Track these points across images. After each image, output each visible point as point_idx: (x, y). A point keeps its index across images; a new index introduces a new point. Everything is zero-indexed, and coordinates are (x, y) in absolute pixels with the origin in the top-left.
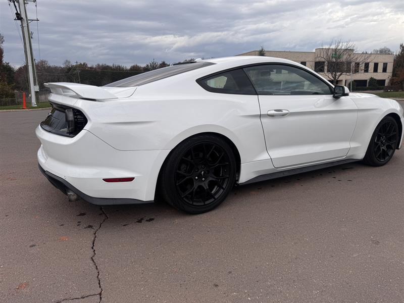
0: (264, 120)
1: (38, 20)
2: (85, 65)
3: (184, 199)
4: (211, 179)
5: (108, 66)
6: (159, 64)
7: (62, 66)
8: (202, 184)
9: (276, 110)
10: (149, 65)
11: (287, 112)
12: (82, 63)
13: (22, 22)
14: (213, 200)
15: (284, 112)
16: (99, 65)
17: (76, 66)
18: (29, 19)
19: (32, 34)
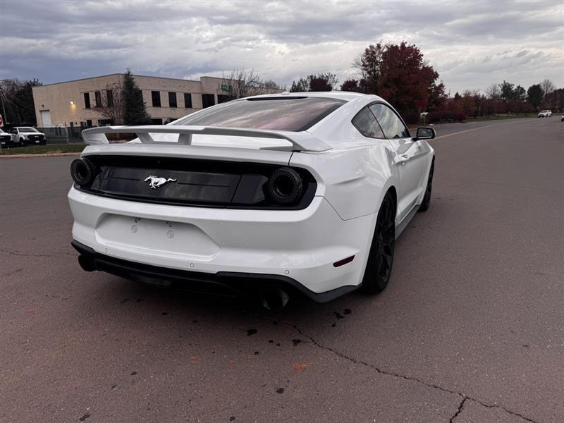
4: (385, 244)
8: (382, 253)
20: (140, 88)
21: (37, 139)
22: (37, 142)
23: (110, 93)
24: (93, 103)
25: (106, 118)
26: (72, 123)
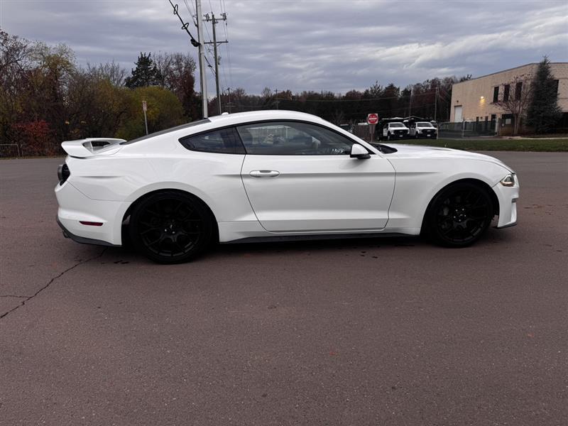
0: (247, 181)
1: (227, 42)
2: (289, 93)
3: (150, 248)
4: (181, 233)
5: (316, 94)
6: (384, 88)
7: (261, 96)
8: (171, 237)
9: (261, 171)
10: (370, 90)
11: (277, 173)
12: (286, 91)
13: (199, 48)
14: (182, 253)
15: (272, 173)
16: (305, 92)
17: (275, 96)
18: (217, 41)
19: (219, 59)
20: (556, 77)
21: (429, 133)
22: (429, 135)
23: (507, 87)
24: (500, 98)
25: (507, 113)
26: (478, 118)
